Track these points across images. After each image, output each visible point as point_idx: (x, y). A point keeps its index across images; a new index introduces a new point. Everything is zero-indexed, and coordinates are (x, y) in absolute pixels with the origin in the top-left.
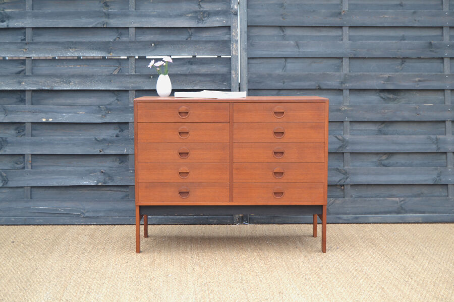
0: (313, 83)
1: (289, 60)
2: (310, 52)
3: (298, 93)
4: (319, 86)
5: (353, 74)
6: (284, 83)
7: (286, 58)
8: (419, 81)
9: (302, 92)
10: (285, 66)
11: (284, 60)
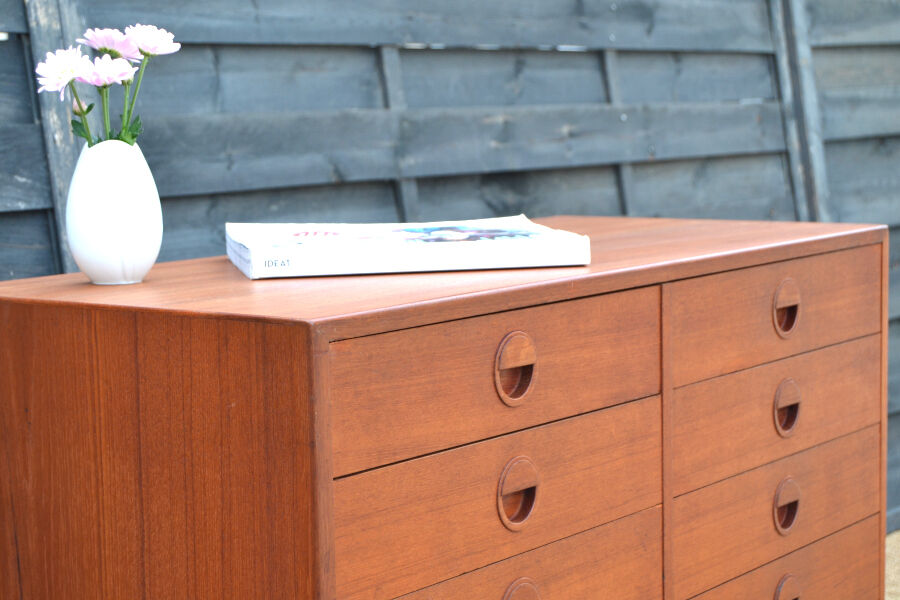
0: (318, 159)
1: (229, 59)
2: (291, 20)
3: (274, 208)
4: (337, 171)
5: (421, 115)
6: (230, 161)
7: (216, 47)
8: (572, 135)
9: (283, 203)
10: (216, 87)
11: (209, 54)
